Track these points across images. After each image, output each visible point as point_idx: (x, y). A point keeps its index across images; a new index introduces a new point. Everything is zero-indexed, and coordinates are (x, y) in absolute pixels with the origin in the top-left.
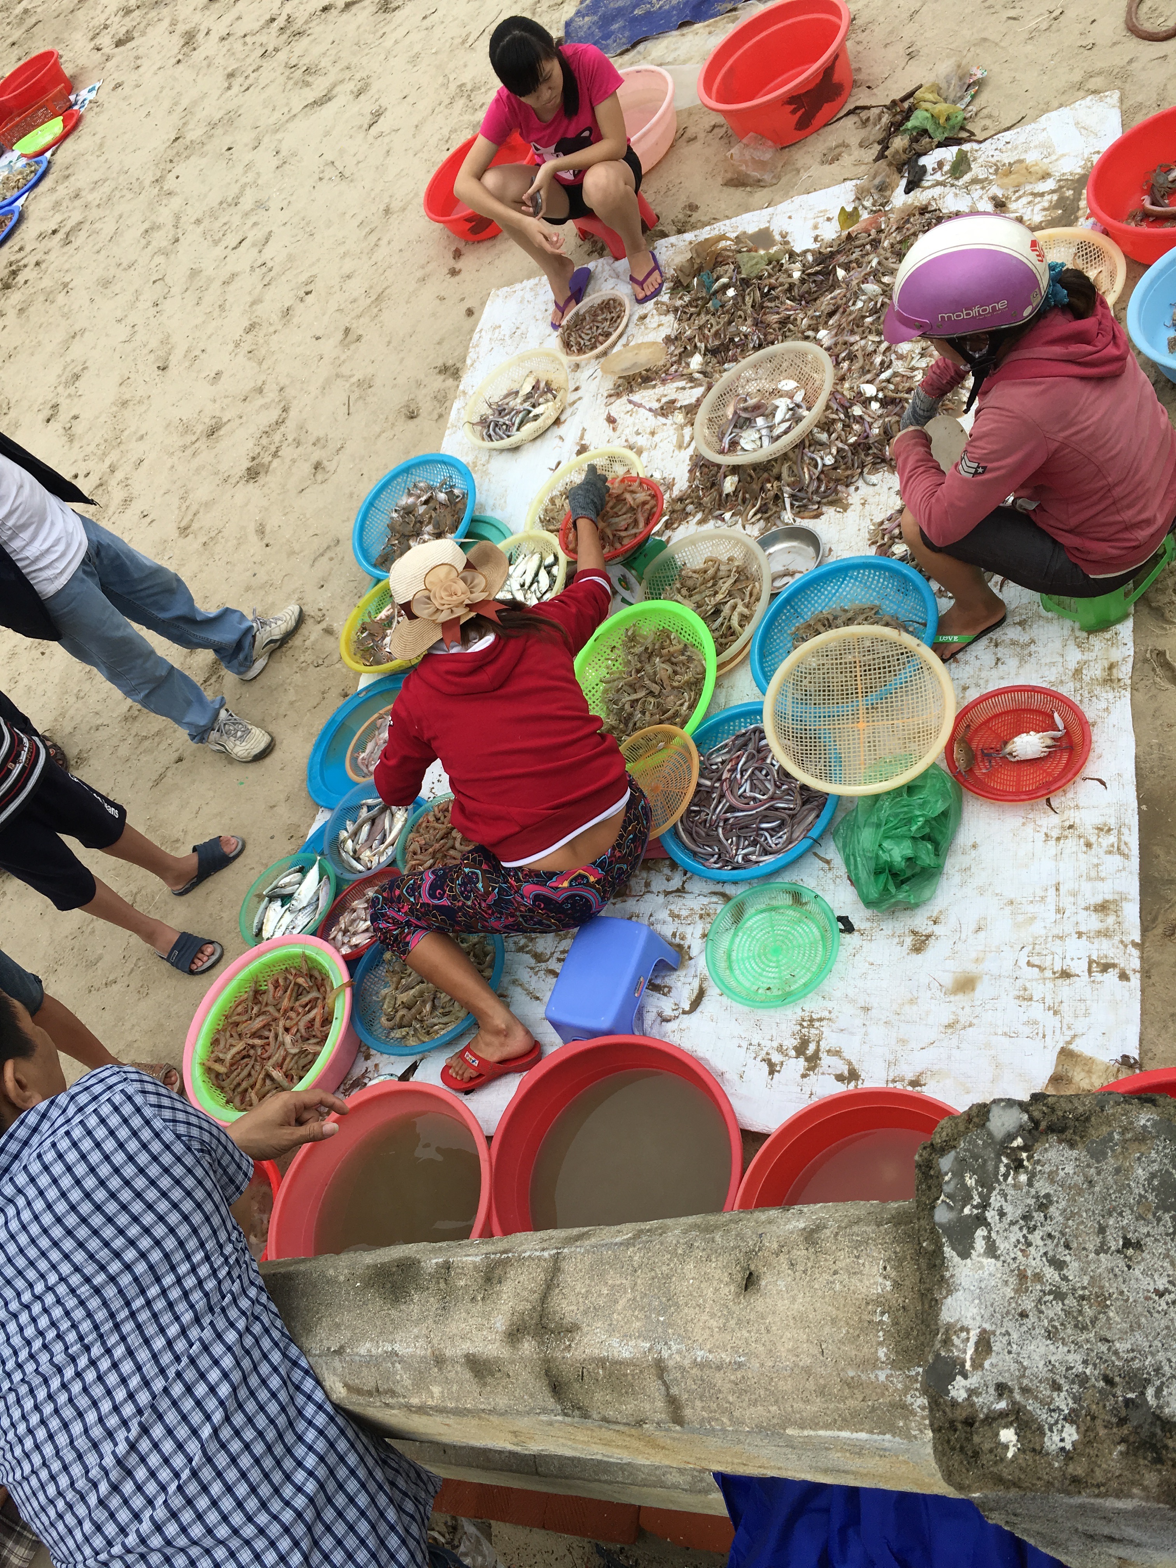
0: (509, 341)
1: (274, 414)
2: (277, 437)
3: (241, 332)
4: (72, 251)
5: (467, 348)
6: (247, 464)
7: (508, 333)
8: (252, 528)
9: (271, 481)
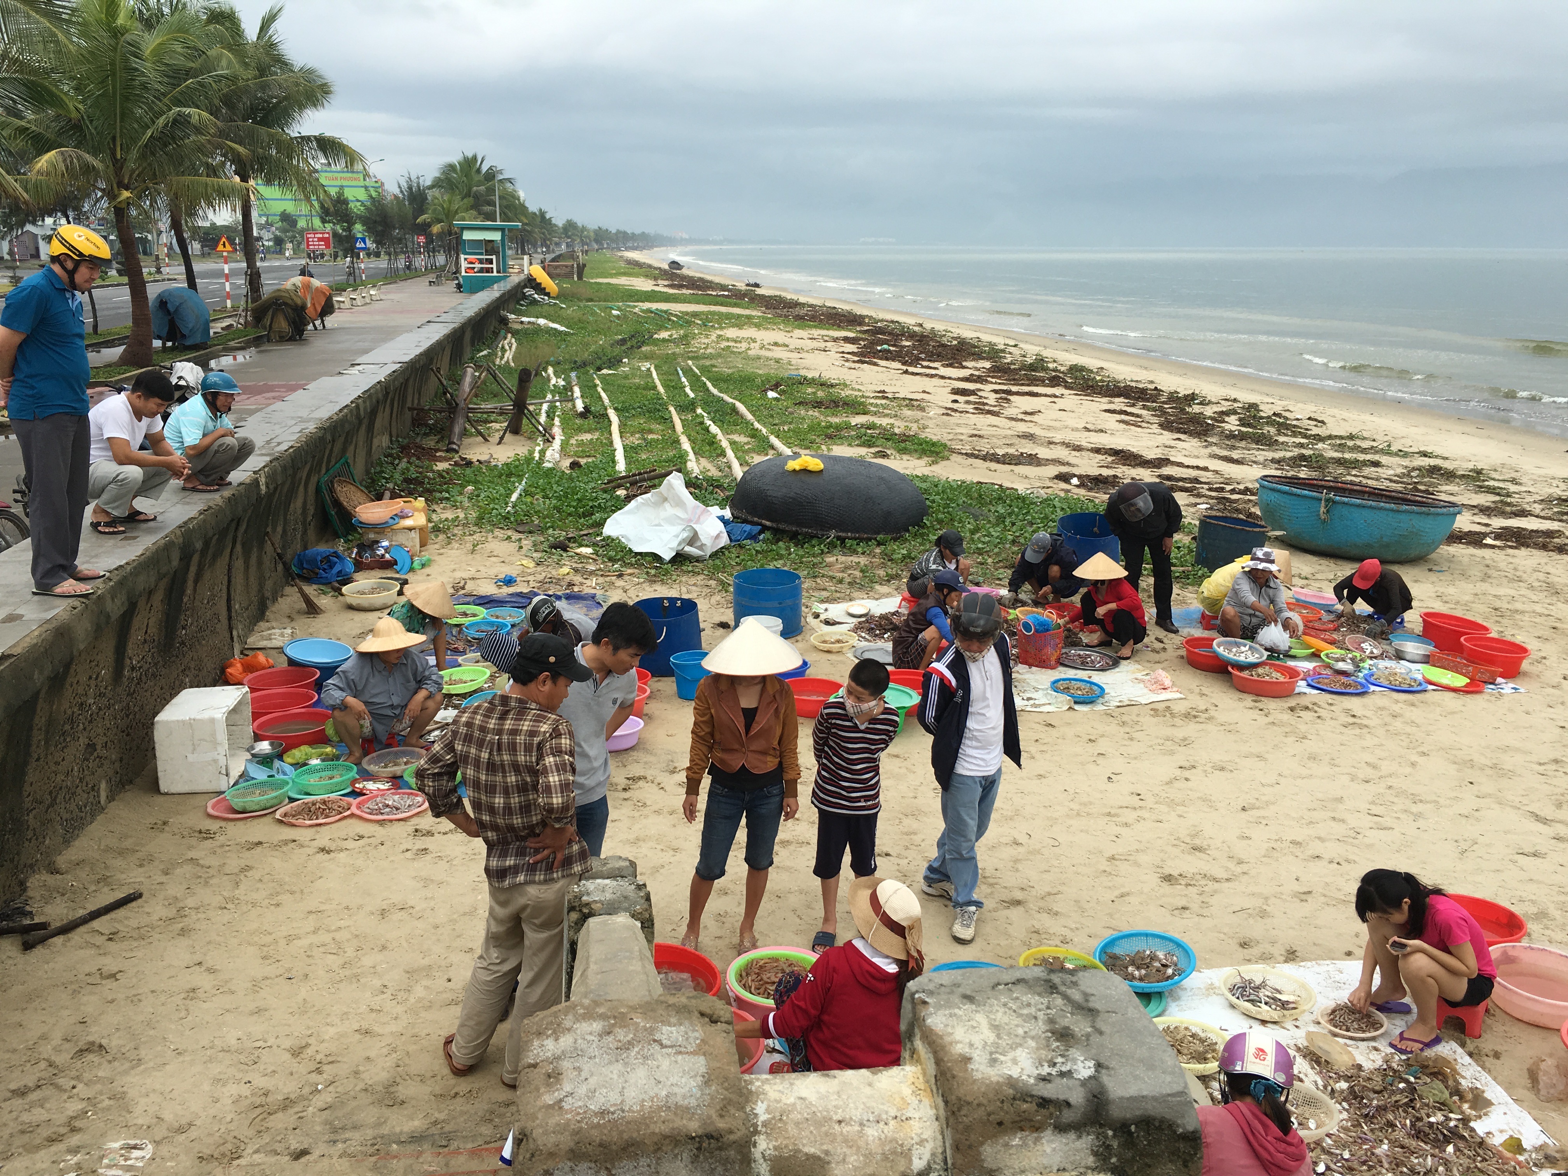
0: (1330, 981)
1: (1221, 874)
2: (1203, 882)
3: (1289, 839)
4: (1338, 731)
5: (1315, 959)
6: (1175, 873)
7: (1337, 979)
8: (1123, 890)
9: (1166, 888)
